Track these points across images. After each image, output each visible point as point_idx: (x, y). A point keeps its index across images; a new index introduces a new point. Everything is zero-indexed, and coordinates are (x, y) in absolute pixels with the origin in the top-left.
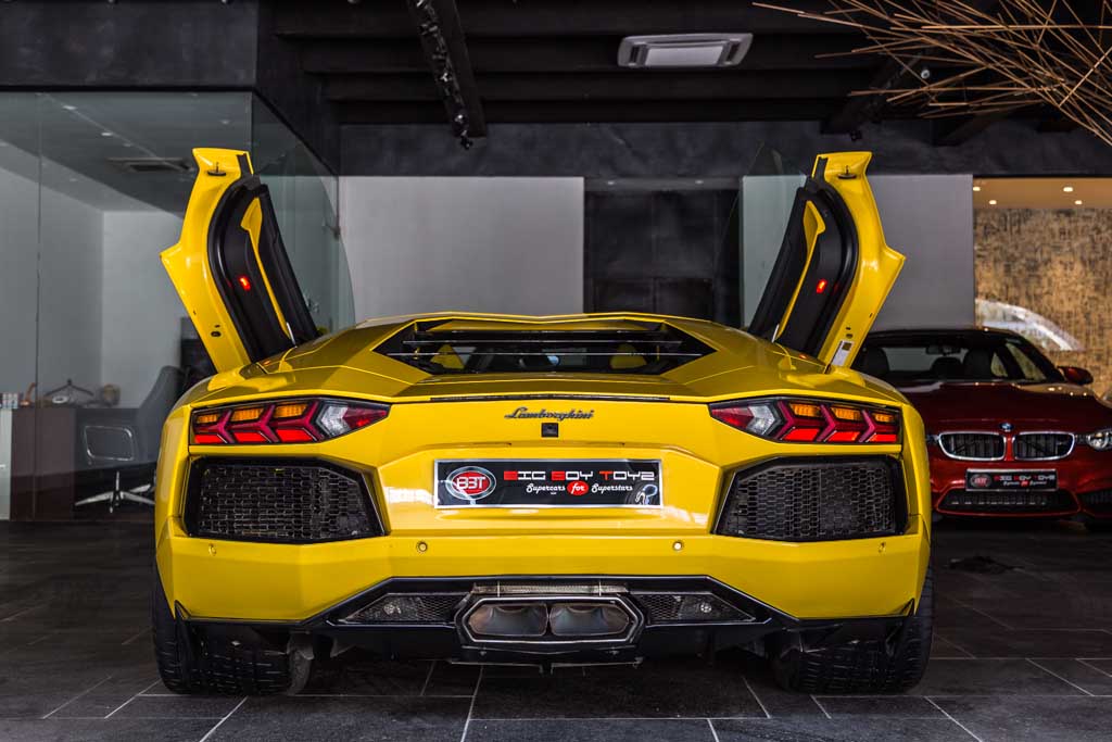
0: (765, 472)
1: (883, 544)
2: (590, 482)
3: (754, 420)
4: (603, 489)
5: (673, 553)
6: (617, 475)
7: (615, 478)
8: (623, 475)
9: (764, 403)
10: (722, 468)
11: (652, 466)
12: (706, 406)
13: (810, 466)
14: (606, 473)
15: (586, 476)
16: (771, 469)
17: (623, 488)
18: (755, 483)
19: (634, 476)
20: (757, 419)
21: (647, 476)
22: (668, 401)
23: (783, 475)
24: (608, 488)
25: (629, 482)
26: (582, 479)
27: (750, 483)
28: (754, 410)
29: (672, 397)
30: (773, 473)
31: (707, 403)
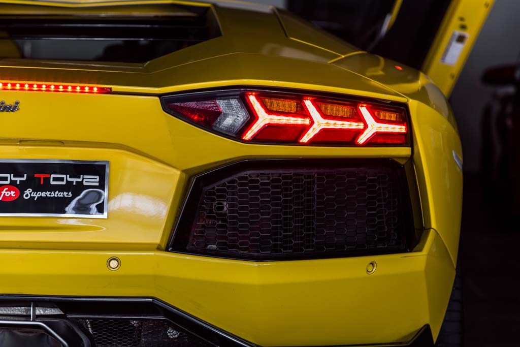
0: (235, 177)
1: (372, 264)
2: (22, 187)
3: (222, 116)
4: (36, 195)
5: (106, 271)
6: (55, 179)
7: (52, 183)
8: (62, 179)
9: (233, 97)
10: (184, 171)
11: (99, 169)
12: (157, 98)
13: (291, 172)
14: (42, 176)
15: (18, 179)
16: (242, 174)
17: (61, 195)
18: (224, 191)
19: (75, 180)
20: (226, 115)
21: (91, 180)
22: (110, 92)
23: (257, 181)
24: (43, 194)
25: (68, 187)
26: (13, 183)
27: (218, 190)
28: (221, 104)
29: (115, 88)
30: (246, 178)
31: (159, 96)
